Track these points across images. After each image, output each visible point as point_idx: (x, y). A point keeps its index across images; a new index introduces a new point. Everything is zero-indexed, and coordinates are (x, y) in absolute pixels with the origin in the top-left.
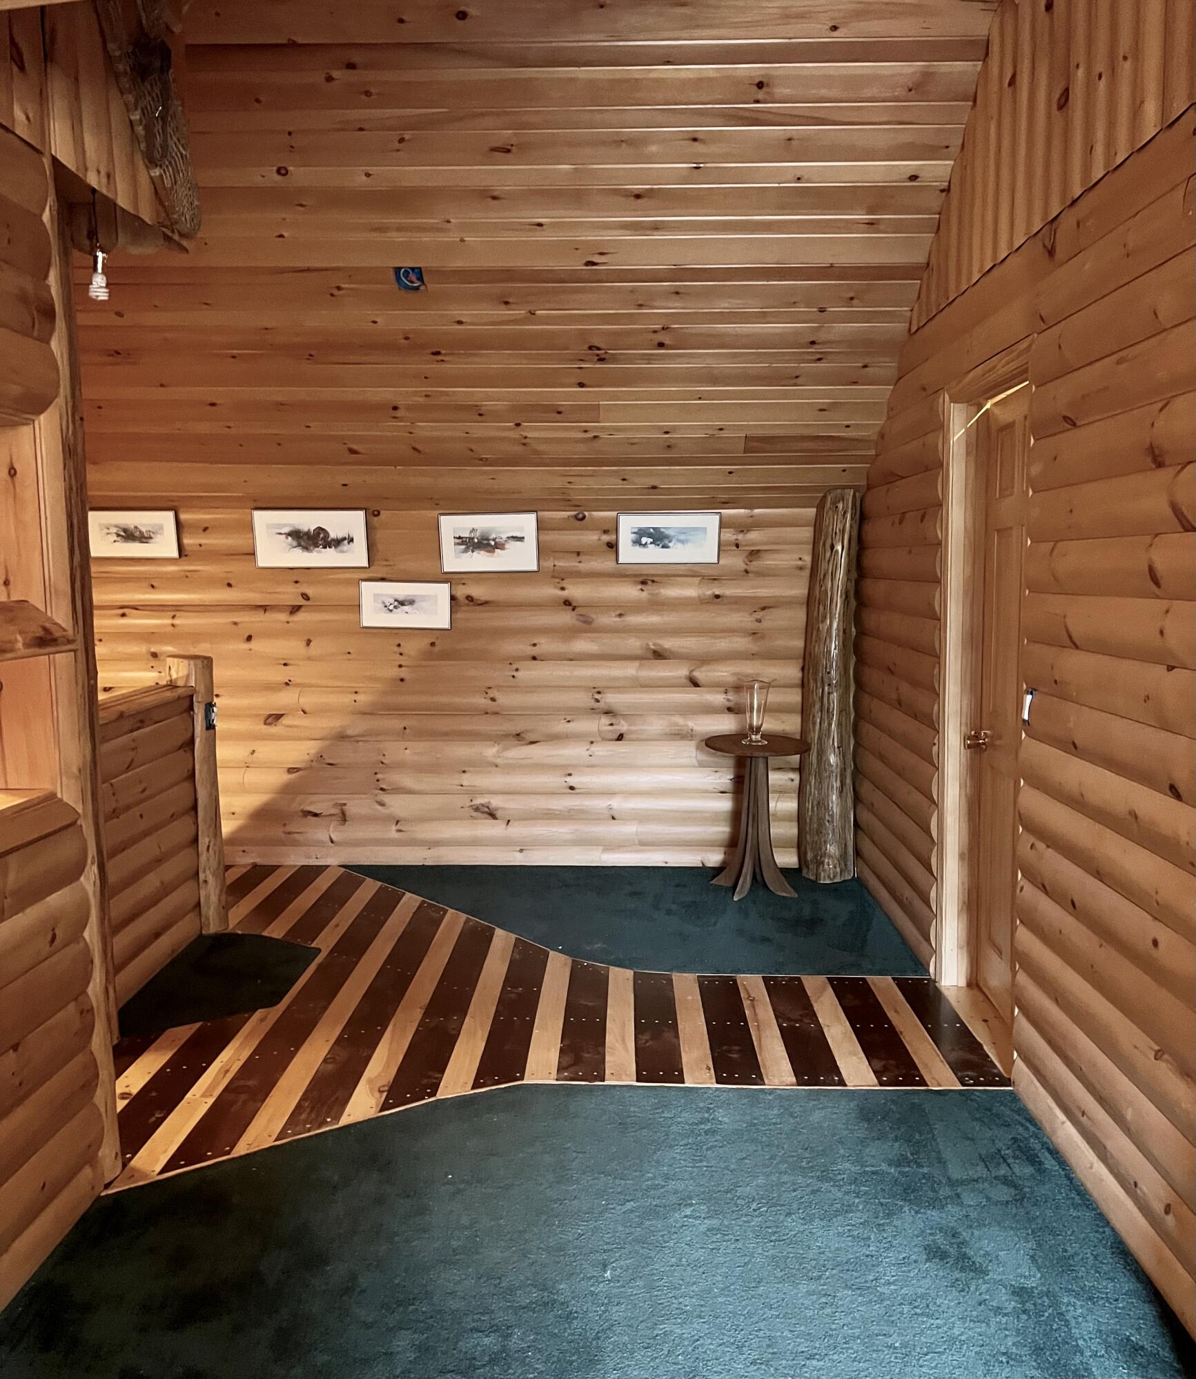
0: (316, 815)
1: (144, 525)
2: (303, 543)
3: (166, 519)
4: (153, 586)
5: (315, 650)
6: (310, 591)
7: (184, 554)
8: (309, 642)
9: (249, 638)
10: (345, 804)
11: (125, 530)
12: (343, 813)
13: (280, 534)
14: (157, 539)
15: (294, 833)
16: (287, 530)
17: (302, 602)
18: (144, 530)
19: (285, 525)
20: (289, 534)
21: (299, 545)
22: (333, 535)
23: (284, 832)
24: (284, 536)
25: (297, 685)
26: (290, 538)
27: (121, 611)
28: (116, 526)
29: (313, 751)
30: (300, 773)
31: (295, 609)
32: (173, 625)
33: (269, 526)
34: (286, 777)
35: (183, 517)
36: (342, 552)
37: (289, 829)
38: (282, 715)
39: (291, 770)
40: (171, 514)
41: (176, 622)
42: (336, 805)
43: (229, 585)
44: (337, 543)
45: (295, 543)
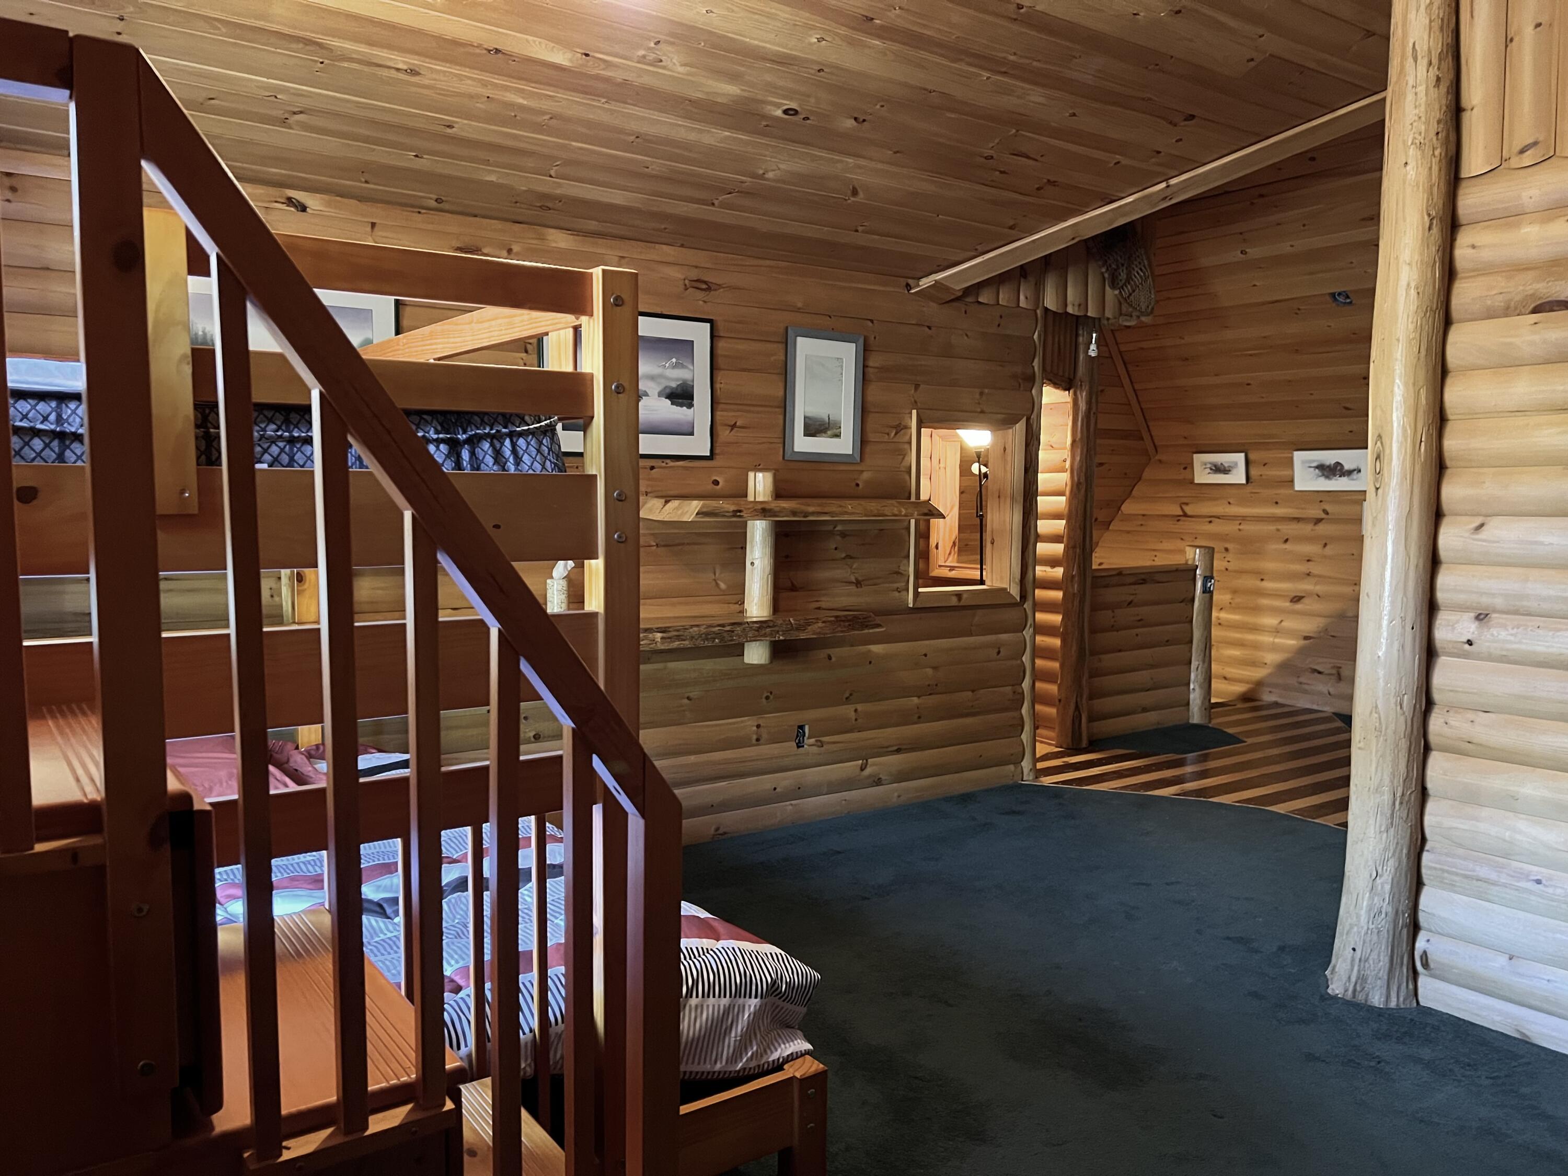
0: (1320, 673)
1: (1226, 462)
2: (1325, 473)
3: (1240, 458)
4: (1229, 503)
5: (1328, 551)
6: (1328, 508)
7: (1251, 481)
8: (1325, 545)
9: (1286, 541)
10: (1340, 668)
11: (1215, 466)
12: (1339, 674)
13: (1311, 467)
14: (1234, 471)
15: (1305, 684)
16: (1315, 464)
17: (1323, 516)
18: (1226, 465)
19: (1314, 461)
20: (1317, 467)
21: (1323, 475)
22: (1347, 467)
23: (1298, 682)
24: (1312, 469)
25: (1315, 576)
26: (1317, 470)
27: (1210, 519)
28: (1210, 463)
29: (1321, 625)
30: (1311, 640)
31: (1318, 521)
32: (1240, 530)
33: (1303, 462)
34: (1303, 642)
35: (1252, 456)
36: (1353, 480)
37: (1302, 679)
38: (1303, 597)
39: (1306, 638)
40: (1243, 455)
41: (1241, 527)
42: (1333, 667)
43: (1277, 503)
44: (1349, 473)
45: (1320, 474)
